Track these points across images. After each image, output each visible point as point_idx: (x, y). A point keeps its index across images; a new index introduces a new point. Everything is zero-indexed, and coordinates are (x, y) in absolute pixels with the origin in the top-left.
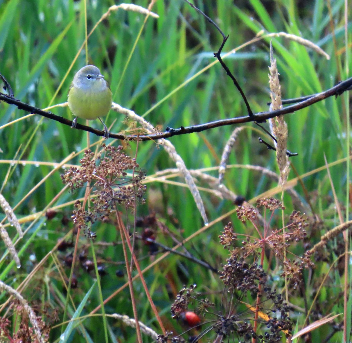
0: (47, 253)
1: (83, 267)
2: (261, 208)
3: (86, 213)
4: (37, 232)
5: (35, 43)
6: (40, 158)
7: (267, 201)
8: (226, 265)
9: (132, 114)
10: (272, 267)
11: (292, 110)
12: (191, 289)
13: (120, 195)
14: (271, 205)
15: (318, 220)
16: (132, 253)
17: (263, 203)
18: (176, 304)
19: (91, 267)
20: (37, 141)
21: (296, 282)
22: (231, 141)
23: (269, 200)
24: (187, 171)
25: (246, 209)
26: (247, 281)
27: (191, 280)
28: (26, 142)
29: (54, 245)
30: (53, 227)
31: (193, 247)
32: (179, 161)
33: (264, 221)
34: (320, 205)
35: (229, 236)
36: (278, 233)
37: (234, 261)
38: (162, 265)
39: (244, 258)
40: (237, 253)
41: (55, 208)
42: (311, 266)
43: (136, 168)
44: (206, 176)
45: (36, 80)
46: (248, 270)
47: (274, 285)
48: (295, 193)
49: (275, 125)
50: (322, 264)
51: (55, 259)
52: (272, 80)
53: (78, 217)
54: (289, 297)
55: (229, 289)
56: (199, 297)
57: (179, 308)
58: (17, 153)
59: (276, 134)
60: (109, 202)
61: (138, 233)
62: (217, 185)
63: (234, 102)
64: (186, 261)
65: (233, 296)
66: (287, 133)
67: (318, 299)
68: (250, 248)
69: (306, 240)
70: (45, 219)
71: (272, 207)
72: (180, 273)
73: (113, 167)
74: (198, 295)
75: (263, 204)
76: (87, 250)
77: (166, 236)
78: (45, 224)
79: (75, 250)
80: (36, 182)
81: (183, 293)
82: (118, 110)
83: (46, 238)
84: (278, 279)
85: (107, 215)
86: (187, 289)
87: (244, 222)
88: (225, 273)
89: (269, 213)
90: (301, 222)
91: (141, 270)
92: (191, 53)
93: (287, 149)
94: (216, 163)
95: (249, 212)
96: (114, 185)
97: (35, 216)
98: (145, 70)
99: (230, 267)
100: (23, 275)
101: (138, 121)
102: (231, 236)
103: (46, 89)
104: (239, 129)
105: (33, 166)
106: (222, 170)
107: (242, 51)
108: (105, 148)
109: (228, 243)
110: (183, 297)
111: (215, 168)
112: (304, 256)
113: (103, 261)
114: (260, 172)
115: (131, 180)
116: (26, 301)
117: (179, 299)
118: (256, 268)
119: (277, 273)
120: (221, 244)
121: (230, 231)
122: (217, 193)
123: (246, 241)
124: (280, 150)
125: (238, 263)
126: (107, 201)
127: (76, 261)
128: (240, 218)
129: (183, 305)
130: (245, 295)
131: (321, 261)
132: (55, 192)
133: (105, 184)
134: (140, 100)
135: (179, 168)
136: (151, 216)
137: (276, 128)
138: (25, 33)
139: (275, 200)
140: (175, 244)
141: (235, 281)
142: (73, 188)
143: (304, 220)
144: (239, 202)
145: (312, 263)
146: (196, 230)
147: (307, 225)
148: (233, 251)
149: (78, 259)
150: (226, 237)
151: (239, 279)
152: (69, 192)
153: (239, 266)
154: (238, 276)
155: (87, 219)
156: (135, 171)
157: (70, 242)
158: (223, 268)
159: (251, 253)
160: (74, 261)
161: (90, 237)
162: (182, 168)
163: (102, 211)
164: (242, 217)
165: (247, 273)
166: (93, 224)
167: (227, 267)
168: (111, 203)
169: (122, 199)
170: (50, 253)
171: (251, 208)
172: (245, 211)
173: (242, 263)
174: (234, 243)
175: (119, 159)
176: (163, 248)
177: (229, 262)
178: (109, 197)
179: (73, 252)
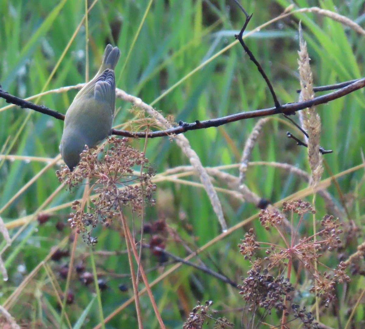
0: (38, 262)
1: (81, 280)
2: (287, 212)
3: (86, 215)
4: (27, 238)
5: (26, 17)
6: (31, 152)
7: (294, 204)
8: (246, 278)
9: (138, 101)
10: (300, 281)
11: (326, 100)
12: (207, 307)
13: (125, 194)
14: (300, 208)
15: (354, 227)
16: (138, 264)
17: (290, 206)
18: (188, 322)
19: (90, 280)
20: (29, 132)
21: (329, 298)
22: (254, 134)
23: (297, 203)
24: (202, 168)
25: (270, 213)
26: (271, 296)
27: (206, 297)
28: (15, 133)
29: (47, 254)
30: (45, 233)
31: (209, 258)
32: (193, 157)
33: (292, 227)
34: (357, 209)
35: (250, 244)
36: (307, 241)
37: (257, 273)
38: (172, 278)
39: (269, 269)
40: (260, 265)
41: (48, 211)
42: (345, 280)
43: (145, 163)
44: (224, 175)
45: (28, 61)
46: (273, 284)
47: (303, 302)
48: (328, 195)
49: (305, 118)
50: (359, 278)
51: (48, 270)
52: (302, 66)
53: (76, 220)
54: (320, 316)
55: (250, 306)
56: (215, 315)
57: (192, 327)
58: (4, 146)
59: (307, 127)
60: (113, 202)
61: (145, 240)
62: (238, 185)
63: (258, 88)
64: (201, 274)
65: (255, 314)
66: (320, 127)
67: (353, 318)
68: (275, 258)
69: (340, 250)
70: (36, 223)
71: (300, 211)
72: (193, 287)
73: (118, 162)
74: (215, 313)
75: (290, 208)
76: (85, 260)
77: (178, 243)
78: (37, 230)
79: (71, 259)
80: (26, 180)
81: (197, 310)
82: (122, 97)
83: (38, 245)
84: (307, 295)
85: (110, 217)
86: (202, 306)
87: (268, 229)
88: (245, 287)
89: (297, 217)
90: (334, 228)
91: (148, 283)
92: (208, 30)
93: (320, 146)
94: (236, 160)
95: (273, 217)
96: (119, 183)
97: (25, 219)
98: (155, 51)
99: (252, 280)
100: (11, 288)
101: (146, 110)
102: (253, 245)
103: (38, 71)
104: (264, 120)
105: (23, 163)
106: (243, 168)
107: (267, 28)
108: (108, 139)
109: (249, 253)
110: (197, 315)
111: (235, 165)
112: (338, 268)
113: (103, 273)
114: (288, 170)
115: (138, 178)
116: (13, 318)
117: (192, 317)
118: (282, 281)
119: (307, 288)
120: (242, 253)
121: (252, 239)
122: (237, 195)
123: (271, 250)
124: (312, 147)
125: (262, 275)
126: (109, 201)
127: (72, 272)
128: (263, 223)
129: (197, 324)
130: (269, 312)
131: (358, 274)
132: (48, 192)
133: (109, 181)
134: (148, 85)
135: (193, 164)
136: (160, 220)
137: (307, 121)
138: (15, 5)
139: (304, 202)
140: (188, 254)
141: (257, 296)
142: (71, 185)
143: (337, 226)
144: (263, 205)
145: (346, 276)
146: (212, 236)
147: (341, 232)
148: (255, 262)
149: (75, 270)
150: (246, 246)
151: (262, 294)
152: (67, 190)
153: (262, 279)
154: (261, 291)
155: (87, 222)
156: (144, 167)
157: (66, 250)
158: (243, 282)
159: (276, 264)
160: (71, 273)
161: (90, 243)
162: (196, 166)
163: (103, 213)
164: (265, 223)
165: (271, 288)
166: (93, 228)
167: (249, 280)
168: (115, 204)
169: (127, 199)
170: (42, 263)
171: (276, 212)
172: (270, 216)
173: (265, 276)
174: (256, 253)
175: (125, 152)
176: (174, 258)
177: (251, 275)
178: (113, 196)
179: (68, 263)
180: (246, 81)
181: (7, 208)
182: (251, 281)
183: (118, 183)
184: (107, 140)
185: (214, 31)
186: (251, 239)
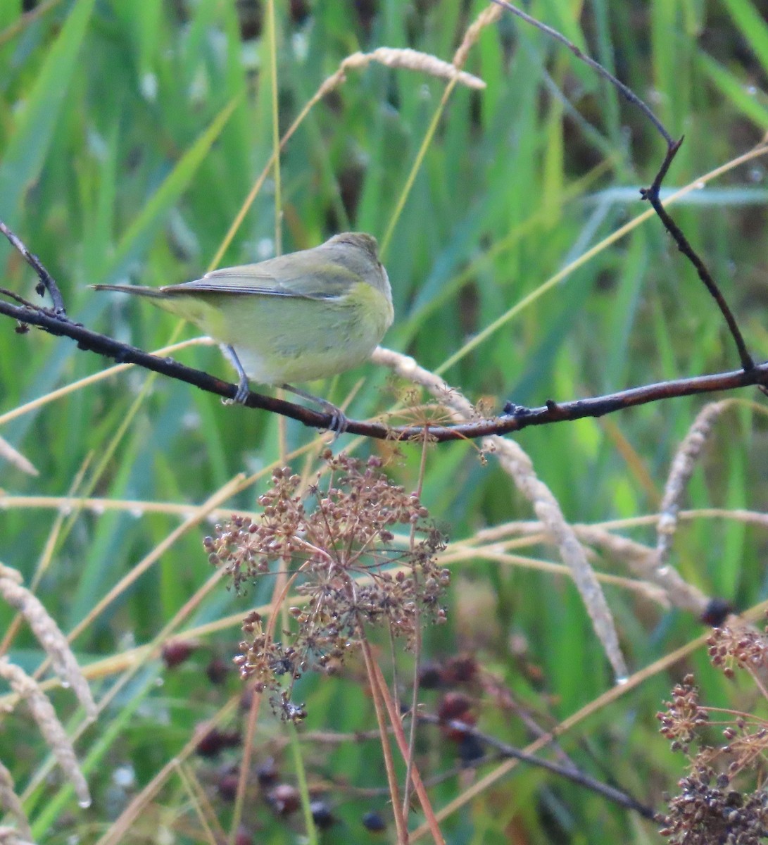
0: (165, 760)
1: (270, 803)
3: (277, 648)
4: (137, 702)
5: (131, 161)
6: (145, 491)
8: (677, 798)
9: (408, 364)
13: (374, 597)
16: (408, 763)
19: (292, 805)
20: (139, 441)
22: (693, 442)
24: (565, 526)
25: (735, 638)
26: (737, 841)
28: (104, 445)
29: (186, 741)
30: (181, 692)
31: (583, 745)
32: (543, 499)
35: (686, 714)
37: (702, 785)
38: (494, 797)
39: (730, 775)
40: (710, 764)
41: (189, 636)
43: (421, 520)
44: (620, 543)
45: (135, 266)
46: (741, 812)
51: (188, 781)
53: (253, 660)
58: (79, 477)
60: (344, 616)
61: (426, 706)
62: (654, 568)
63: (702, 329)
64: (566, 787)
68: (747, 748)
70: (160, 666)
72: (547, 819)
73: (354, 518)
76: (281, 755)
77: (509, 713)
78: (160, 682)
79: (245, 753)
80: (134, 560)
83: (164, 720)
85: (337, 655)
87: (730, 675)
88: (674, 819)
91: (434, 811)
92: (577, 187)
94: (649, 505)
95: (742, 645)
96: (358, 569)
97: (131, 656)
98: (446, 240)
99: (689, 802)
100: (97, 825)
101: (426, 386)
102: (693, 715)
104: (716, 407)
105: (126, 518)
106: (668, 525)
107: (723, 181)
108: (332, 461)
109: (683, 735)
111: (646, 519)
113: (324, 785)
115: (404, 555)
118: (764, 806)
120: (665, 736)
121: (689, 700)
122: (652, 592)
123: (736, 729)
125: (714, 790)
126: (335, 615)
127: (248, 783)
128: (718, 661)
132: (189, 588)
133: (332, 565)
134: (432, 322)
135: (545, 518)
136: (463, 656)
138: (103, 130)
140: (532, 737)
142: (239, 578)
144: (715, 616)
146: (592, 694)
148: (698, 757)
149: (255, 781)
150: (677, 717)
151: (714, 837)
152: (229, 589)
153: (714, 800)
154: (712, 828)
155: (280, 666)
156: (418, 529)
157: (232, 731)
158: (670, 806)
159: (748, 761)
160: (244, 785)
161: (289, 718)
162: (551, 521)
163: (321, 644)
164: (724, 660)
165: (737, 821)
166: (295, 681)
167: (682, 802)
168: (348, 621)
169: (380, 609)
170: (175, 762)
171: (750, 635)
172: (733, 643)
173: (723, 792)
174: (701, 735)
175: (370, 493)
176: (498, 749)
177: (686, 790)
178: (343, 602)
179: (239, 761)
180: (671, 311)
181: (88, 628)
182: (687, 806)
183: (355, 570)
184: (328, 463)
185: (593, 190)
186: (687, 701)
